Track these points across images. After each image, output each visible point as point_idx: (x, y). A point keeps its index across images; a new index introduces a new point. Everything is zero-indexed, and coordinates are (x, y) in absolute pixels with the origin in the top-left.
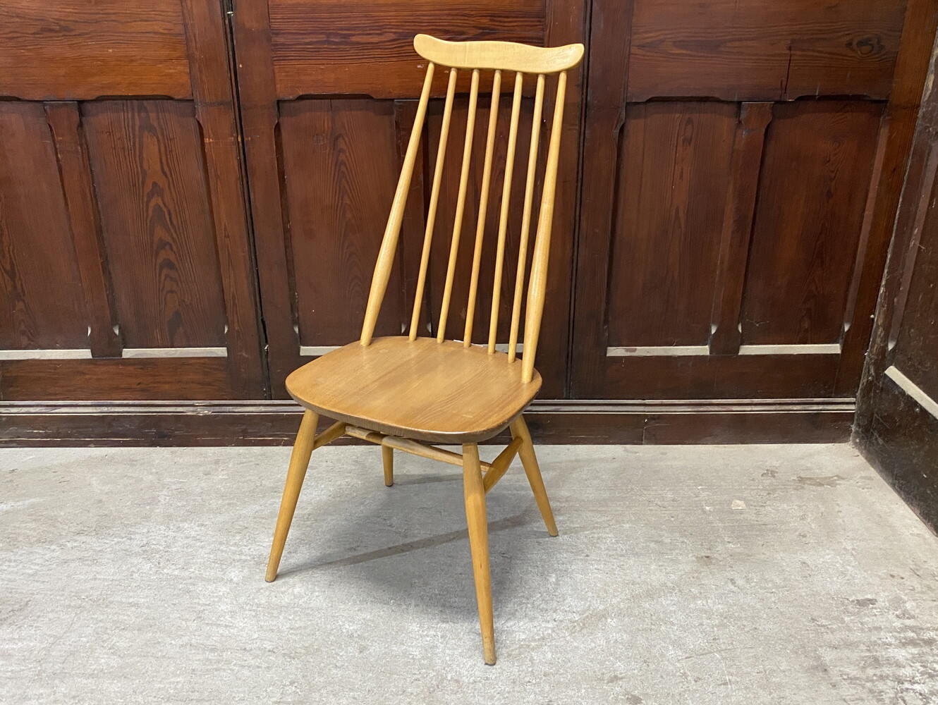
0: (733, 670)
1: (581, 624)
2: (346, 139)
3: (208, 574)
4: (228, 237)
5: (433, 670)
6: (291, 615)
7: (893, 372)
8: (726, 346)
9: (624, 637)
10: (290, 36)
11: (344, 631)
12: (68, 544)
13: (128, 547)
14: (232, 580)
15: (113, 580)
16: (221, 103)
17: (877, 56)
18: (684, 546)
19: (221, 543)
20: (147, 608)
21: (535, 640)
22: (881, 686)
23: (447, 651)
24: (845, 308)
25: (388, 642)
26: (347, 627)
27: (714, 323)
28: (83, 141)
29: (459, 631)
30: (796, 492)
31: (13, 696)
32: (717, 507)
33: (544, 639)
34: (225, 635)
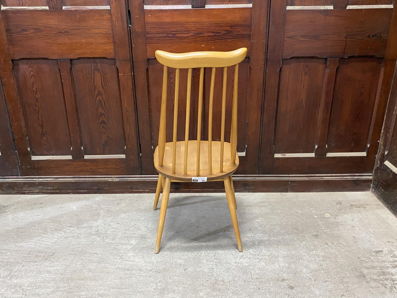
0: (329, 277)
1: (269, 260)
2: (174, 74)
3: (122, 242)
4: (127, 111)
5: (213, 277)
6: (156, 257)
7: (387, 163)
8: (321, 154)
9: (286, 265)
10: (153, 34)
11: (177, 263)
12: (67, 231)
13: (90, 232)
14: (132, 244)
15: (86, 244)
16: (126, 60)
17: (380, 41)
18: (307, 231)
19: (126, 230)
20: (100, 255)
21: (252, 266)
22: (386, 282)
23: (218, 270)
24: (368, 138)
25: (195, 267)
26: (179, 261)
27: (316, 144)
28: (72, 75)
30: (350, 210)
31: (54, 287)
32: (319, 216)
33: (255, 265)
34: (132, 264)
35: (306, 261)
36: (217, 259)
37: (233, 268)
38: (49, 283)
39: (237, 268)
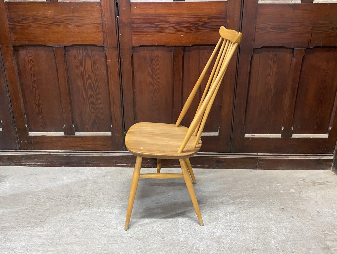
0: (296, 248)
1: (240, 231)
2: (156, 61)
3: (107, 210)
4: (114, 94)
5: (189, 246)
6: (137, 225)
8: (287, 135)
9: (256, 236)
10: (138, 25)
11: (156, 231)
12: (58, 200)
13: (78, 201)
14: (115, 213)
16: (114, 48)
18: (274, 205)
19: (111, 200)
20: (87, 222)
21: (224, 236)
23: (193, 239)
24: (329, 122)
25: (172, 235)
26: (157, 230)
27: (283, 126)
28: (65, 60)
29: (197, 232)
30: (313, 187)
31: (43, 250)
32: (285, 191)
33: (227, 236)
34: (115, 231)
35: (273, 233)
36: (192, 229)
37: (207, 237)
38: (39, 247)
39: (211, 238)
